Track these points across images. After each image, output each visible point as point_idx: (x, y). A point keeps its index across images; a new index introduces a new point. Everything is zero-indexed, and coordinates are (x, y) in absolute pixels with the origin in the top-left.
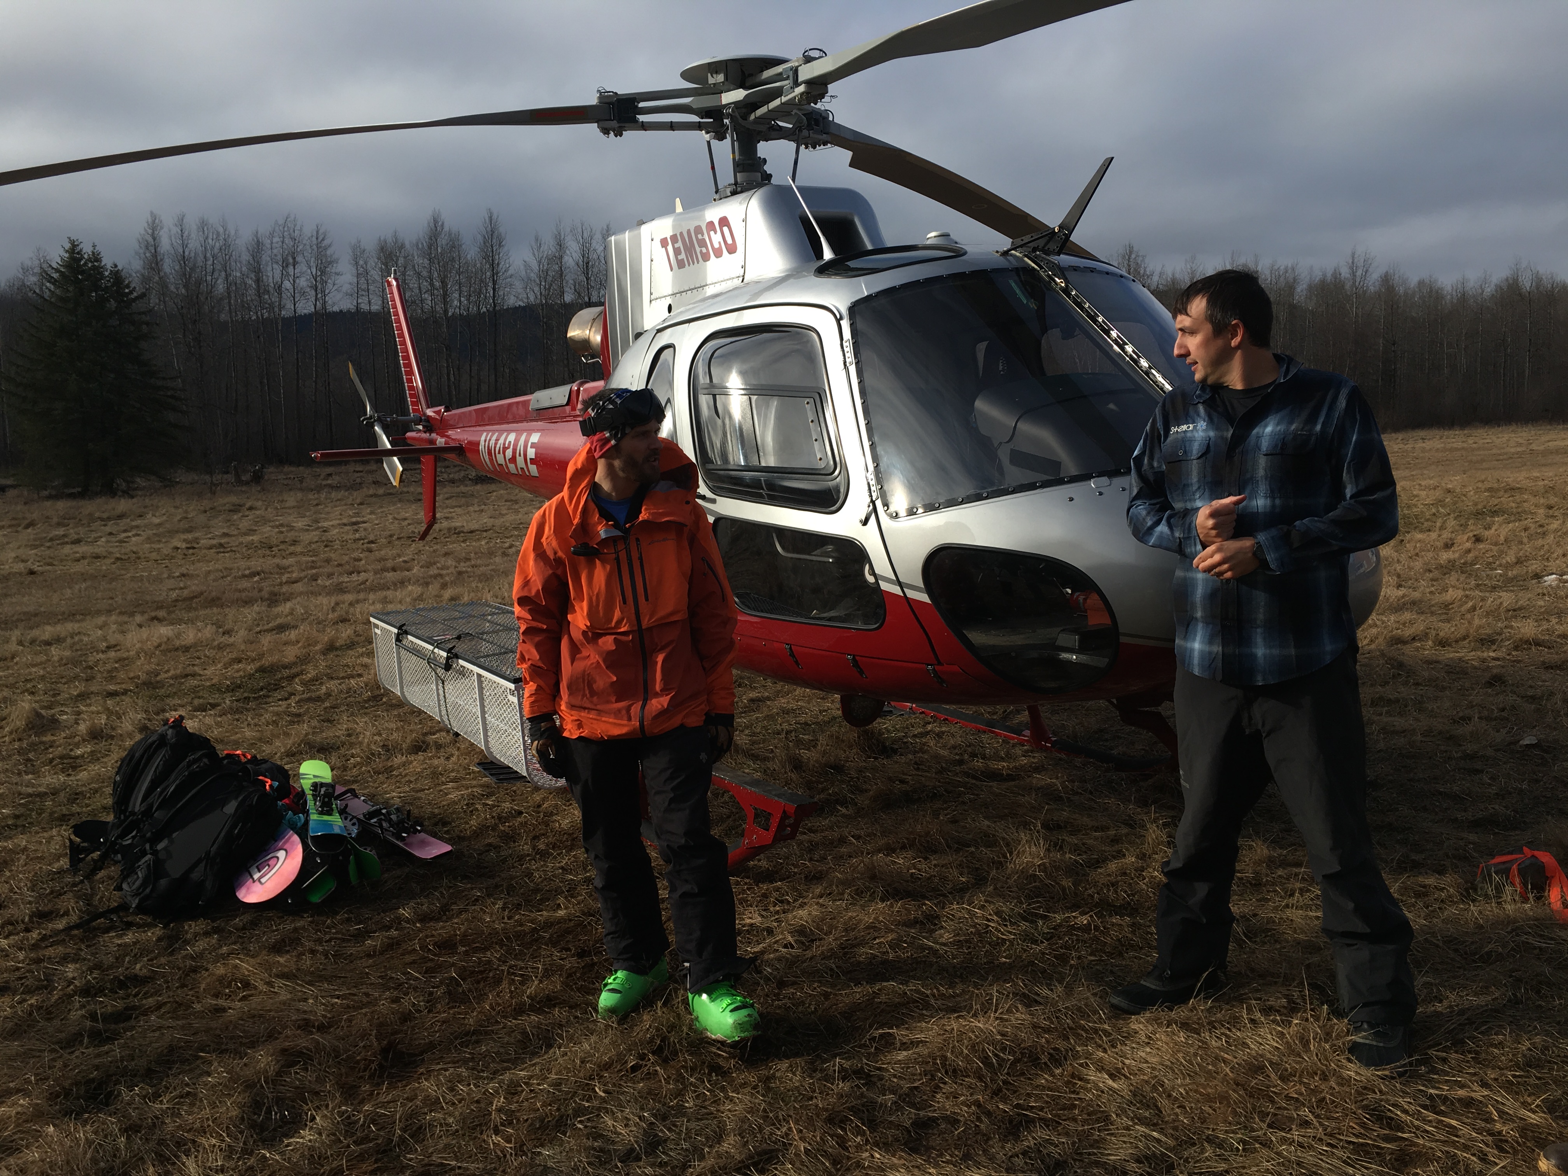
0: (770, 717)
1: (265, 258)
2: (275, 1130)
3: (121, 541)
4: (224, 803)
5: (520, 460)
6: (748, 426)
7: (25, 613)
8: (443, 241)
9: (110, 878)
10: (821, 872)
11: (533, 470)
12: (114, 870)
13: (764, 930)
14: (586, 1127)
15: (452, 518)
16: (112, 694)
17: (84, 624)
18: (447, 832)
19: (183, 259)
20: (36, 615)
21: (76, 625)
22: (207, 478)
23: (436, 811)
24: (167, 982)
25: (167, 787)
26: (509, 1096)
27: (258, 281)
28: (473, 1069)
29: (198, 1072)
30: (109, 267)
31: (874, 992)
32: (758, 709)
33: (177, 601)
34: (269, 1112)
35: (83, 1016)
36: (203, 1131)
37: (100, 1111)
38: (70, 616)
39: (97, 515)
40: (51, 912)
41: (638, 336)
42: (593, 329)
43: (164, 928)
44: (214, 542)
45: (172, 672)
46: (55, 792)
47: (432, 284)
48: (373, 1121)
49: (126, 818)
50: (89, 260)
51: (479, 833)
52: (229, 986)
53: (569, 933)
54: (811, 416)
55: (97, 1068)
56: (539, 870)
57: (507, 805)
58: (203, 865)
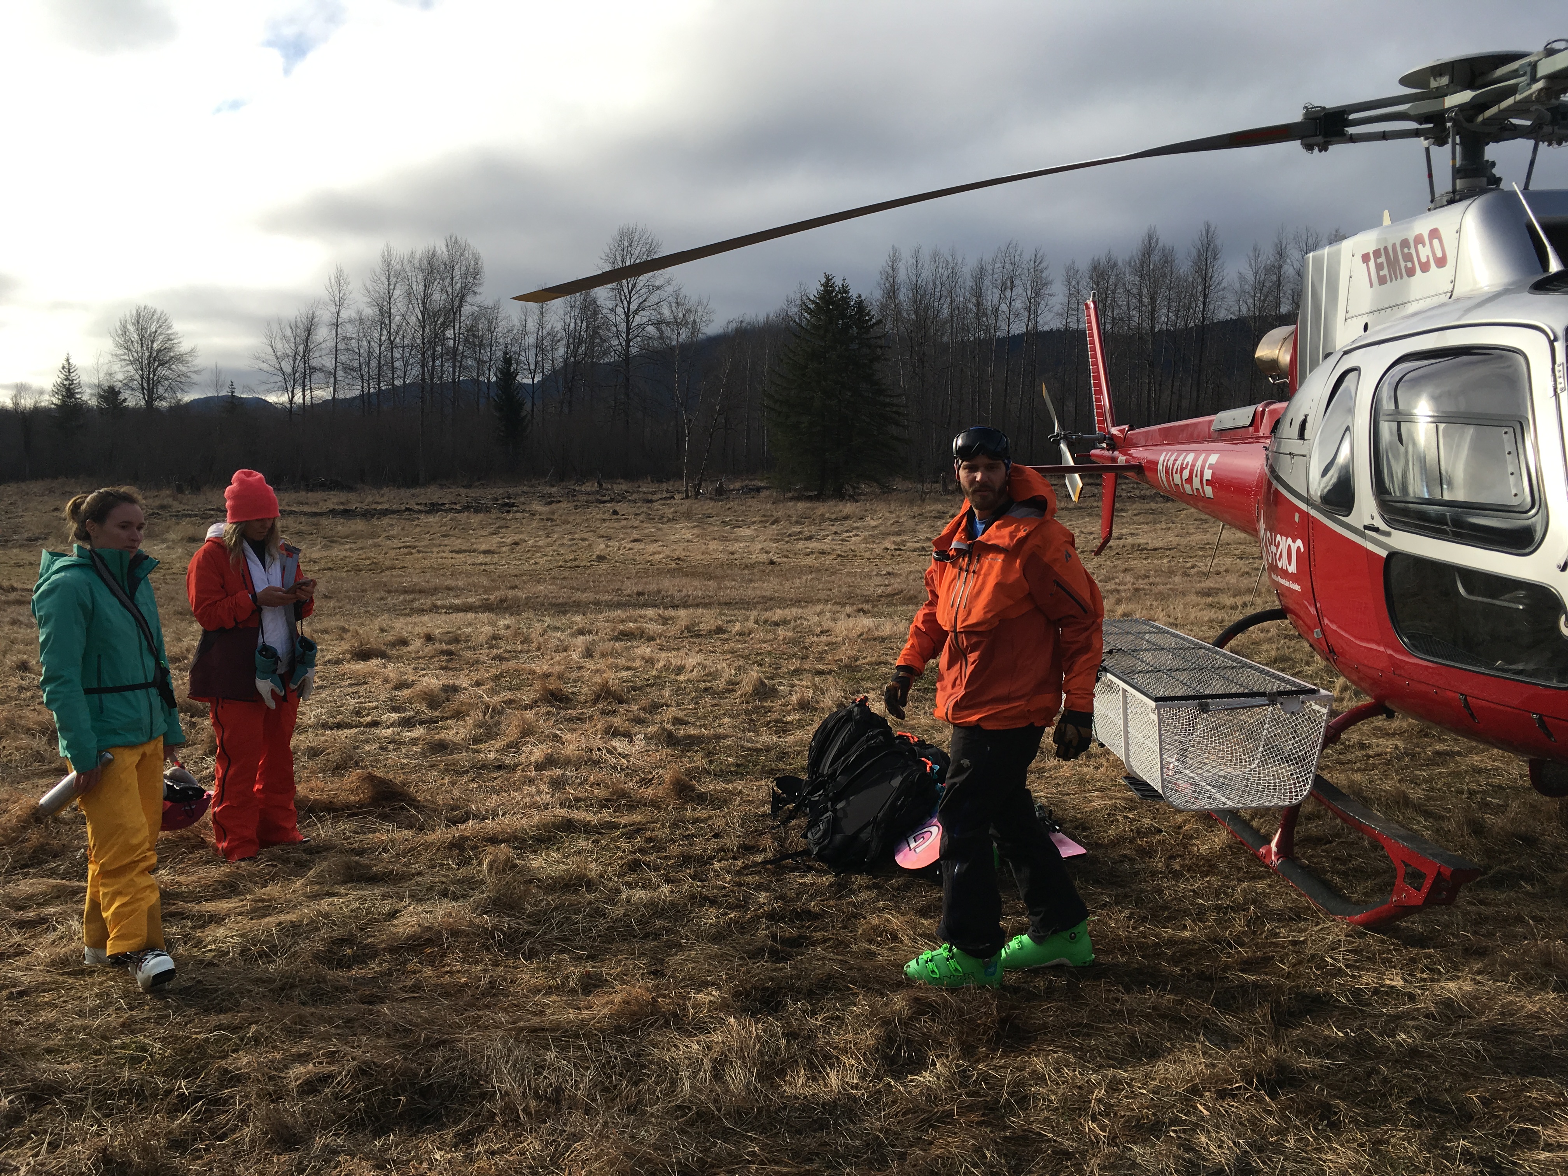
0: (1457, 775)
1: (987, 283)
2: (903, 1066)
3: (843, 540)
4: (892, 776)
5: (1196, 481)
6: (1431, 455)
7: (763, 597)
8: (1155, 258)
9: (800, 826)
10: (1486, 947)
11: (1209, 491)
12: (803, 821)
13: (1405, 994)
14: (1179, 1137)
15: (1138, 535)
16: (820, 673)
17: (806, 611)
18: (1085, 837)
19: (916, 287)
20: (771, 599)
21: (800, 611)
22: (919, 486)
23: (1079, 816)
24: (833, 921)
25: (849, 756)
26: (1111, 1092)
27: (978, 304)
28: (1081, 1058)
29: (847, 1001)
30: (854, 298)
31: (1523, 1084)
32: (1444, 764)
33: (881, 596)
34: (899, 1049)
35: (767, 936)
36: (845, 1051)
37: (770, 1014)
38: (797, 602)
39: (827, 515)
40: (753, 847)
41: (1327, 356)
42: (1283, 349)
43: (836, 876)
44: (918, 545)
45: (869, 659)
46: (768, 750)
47: (1140, 301)
48: (985, 1080)
49: (817, 778)
50: (839, 292)
51: (1116, 843)
52: (881, 936)
53: (1192, 955)
54: (1509, 446)
55: (772, 979)
56: (1171, 889)
57: (1148, 821)
58: (870, 828)
